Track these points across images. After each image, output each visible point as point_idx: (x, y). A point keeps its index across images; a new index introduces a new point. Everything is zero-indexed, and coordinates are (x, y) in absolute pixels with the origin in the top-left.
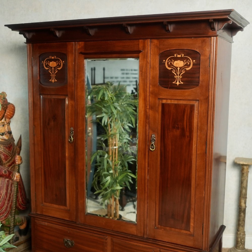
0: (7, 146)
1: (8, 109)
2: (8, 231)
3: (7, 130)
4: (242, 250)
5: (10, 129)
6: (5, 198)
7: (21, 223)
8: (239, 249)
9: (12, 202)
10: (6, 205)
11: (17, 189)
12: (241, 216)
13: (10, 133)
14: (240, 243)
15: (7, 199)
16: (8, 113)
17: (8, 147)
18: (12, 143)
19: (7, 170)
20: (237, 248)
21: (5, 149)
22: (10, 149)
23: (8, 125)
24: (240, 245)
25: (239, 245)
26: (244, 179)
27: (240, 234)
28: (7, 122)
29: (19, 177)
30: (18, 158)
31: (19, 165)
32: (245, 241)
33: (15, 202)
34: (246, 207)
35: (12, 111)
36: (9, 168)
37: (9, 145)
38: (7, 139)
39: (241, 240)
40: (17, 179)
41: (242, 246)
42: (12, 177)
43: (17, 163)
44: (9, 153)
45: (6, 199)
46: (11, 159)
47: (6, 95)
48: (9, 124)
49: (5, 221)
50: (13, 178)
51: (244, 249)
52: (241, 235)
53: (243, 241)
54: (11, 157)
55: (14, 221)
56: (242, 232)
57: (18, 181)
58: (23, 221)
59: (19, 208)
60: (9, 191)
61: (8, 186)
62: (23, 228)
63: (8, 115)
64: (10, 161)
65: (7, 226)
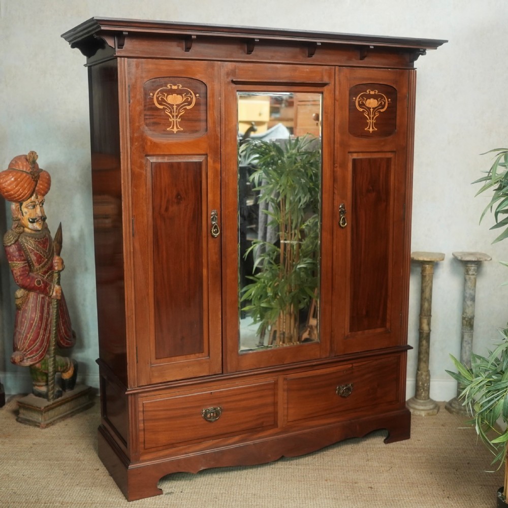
0: (40, 240)
1: (40, 179)
2: (43, 382)
3: (40, 215)
4: (425, 400)
5: (44, 212)
6: (40, 325)
7: (65, 368)
8: (420, 400)
9: (50, 333)
10: (41, 337)
11: (57, 311)
12: (423, 345)
13: (43, 219)
14: (421, 390)
15: (43, 327)
16: (41, 187)
17: (42, 242)
18: (47, 236)
19: (42, 280)
20: (418, 397)
21: (38, 246)
22: (45, 246)
23: (41, 205)
24: (422, 393)
25: (420, 392)
26: (426, 286)
27: (422, 374)
28: (40, 202)
29: (60, 292)
30: (58, 261)
31: (59, 272)
32: (429, 385)
33: (56, 333)
34: (430, 330)
35: (46, 183)
36: (44, 277)
37: (43, 238)
38: (40, 229)
39: (423, 384)
40: (57, 296)
41: (425, 393)
42: (50, 292)
43: (56, 268)
44: (44, 252)
45: (41, 327)
46: (47, 262)
47: (37, 156)
48: (43, 204)
49: (40, 363)
50: (51, 294)
51: (429, 398)
52: (423, 376)
53: (426, 385)
54: (47, 258)
55: (54, 364)
56: (424, 372)
57: (59, 298)
58: (67, 365)
59: (61, 344)
60: (45, 315)
61: (42, 306)
62: (68, 378)
63: (41, 188)
64: (45, 264)
65: (43, 371)
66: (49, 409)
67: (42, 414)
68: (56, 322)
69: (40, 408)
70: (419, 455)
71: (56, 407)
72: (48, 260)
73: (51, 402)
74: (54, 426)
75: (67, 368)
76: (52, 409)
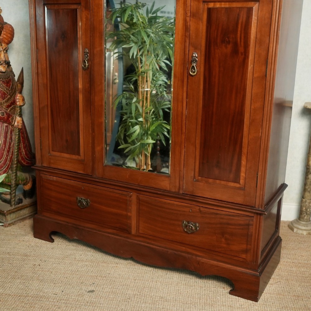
0: (4, 80)
1: (4, 30)
3: (4, 60)
4: (307, 222)
5: (8, 58)
6: (4, 147)
7: (25, 182)
8: (303, 221)
9: (12, 154)
10: (5, 156)
11: (19, 137)
12: (309, 178)
14: (304, 214)
15: (6, 149)
16: (5, 36)
17: (6, 82)
18: (11, 77)
19: (5, 112)
20: (301, 219)
21: (2, 84)
22: (9, 85)
23: (5, 52)
24: (305, 216)
25: (303, 215)
27: (306, 202)
28: (4, 49)
29: (21, 122)
30: (20, 98)
31: (21, 107)
33: (17, 155)
35: (9, 34)
36: (7, 110)
37: (7, 79)
38: (4, 71)
39: (306, 210)
40: (18, 125)
41: (307, 216)
42: (12, 122)
43: (18, 103)
44: (7, 89)
46: (10, 98)
47: (1, 10)
48: (7, 51)
50: (13, 124)
51: (310, 220)
52: (307, 203)
53: (308, 210)
54: (9, 95)
55: (16, 178)
56: (308, 200)
57: (20, 127)
58: (27, 179)
59: (22, 163)
60: (8, 139)
61: (6, 133)
62: (28, 189)
63: (4, 38)
64: (8, 100)
65: (7, 183)
66: (10, 212)
67: (5, 216)
68: (18, 146)
69: (3, 212)
70: (303, 270)
71: (17, 211)
72: (11, 97)
73: (13, 207)
74: (15, 226)
75: (27, 182)
76: (14, 212)
